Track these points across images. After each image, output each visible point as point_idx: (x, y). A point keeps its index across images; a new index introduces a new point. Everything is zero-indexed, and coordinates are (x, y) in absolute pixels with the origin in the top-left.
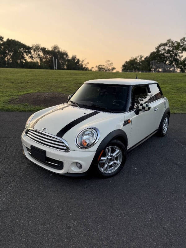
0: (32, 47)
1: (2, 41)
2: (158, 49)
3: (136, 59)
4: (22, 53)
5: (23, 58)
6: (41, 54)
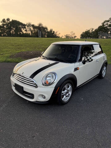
0: (26, 25)
1: (9, 21)
2: (103, 24)
3: (89, 30)
4: (21, 28)
5: (21, 31)
6: (32, 28)
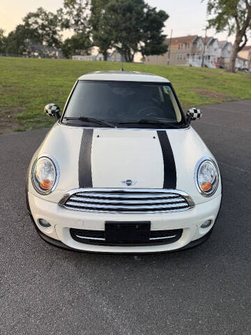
2: (26, 21)
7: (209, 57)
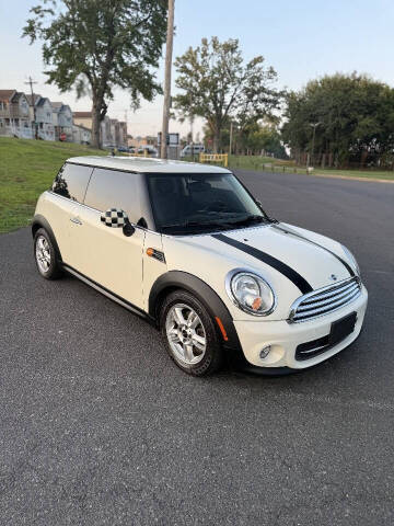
7: (41, 124)
